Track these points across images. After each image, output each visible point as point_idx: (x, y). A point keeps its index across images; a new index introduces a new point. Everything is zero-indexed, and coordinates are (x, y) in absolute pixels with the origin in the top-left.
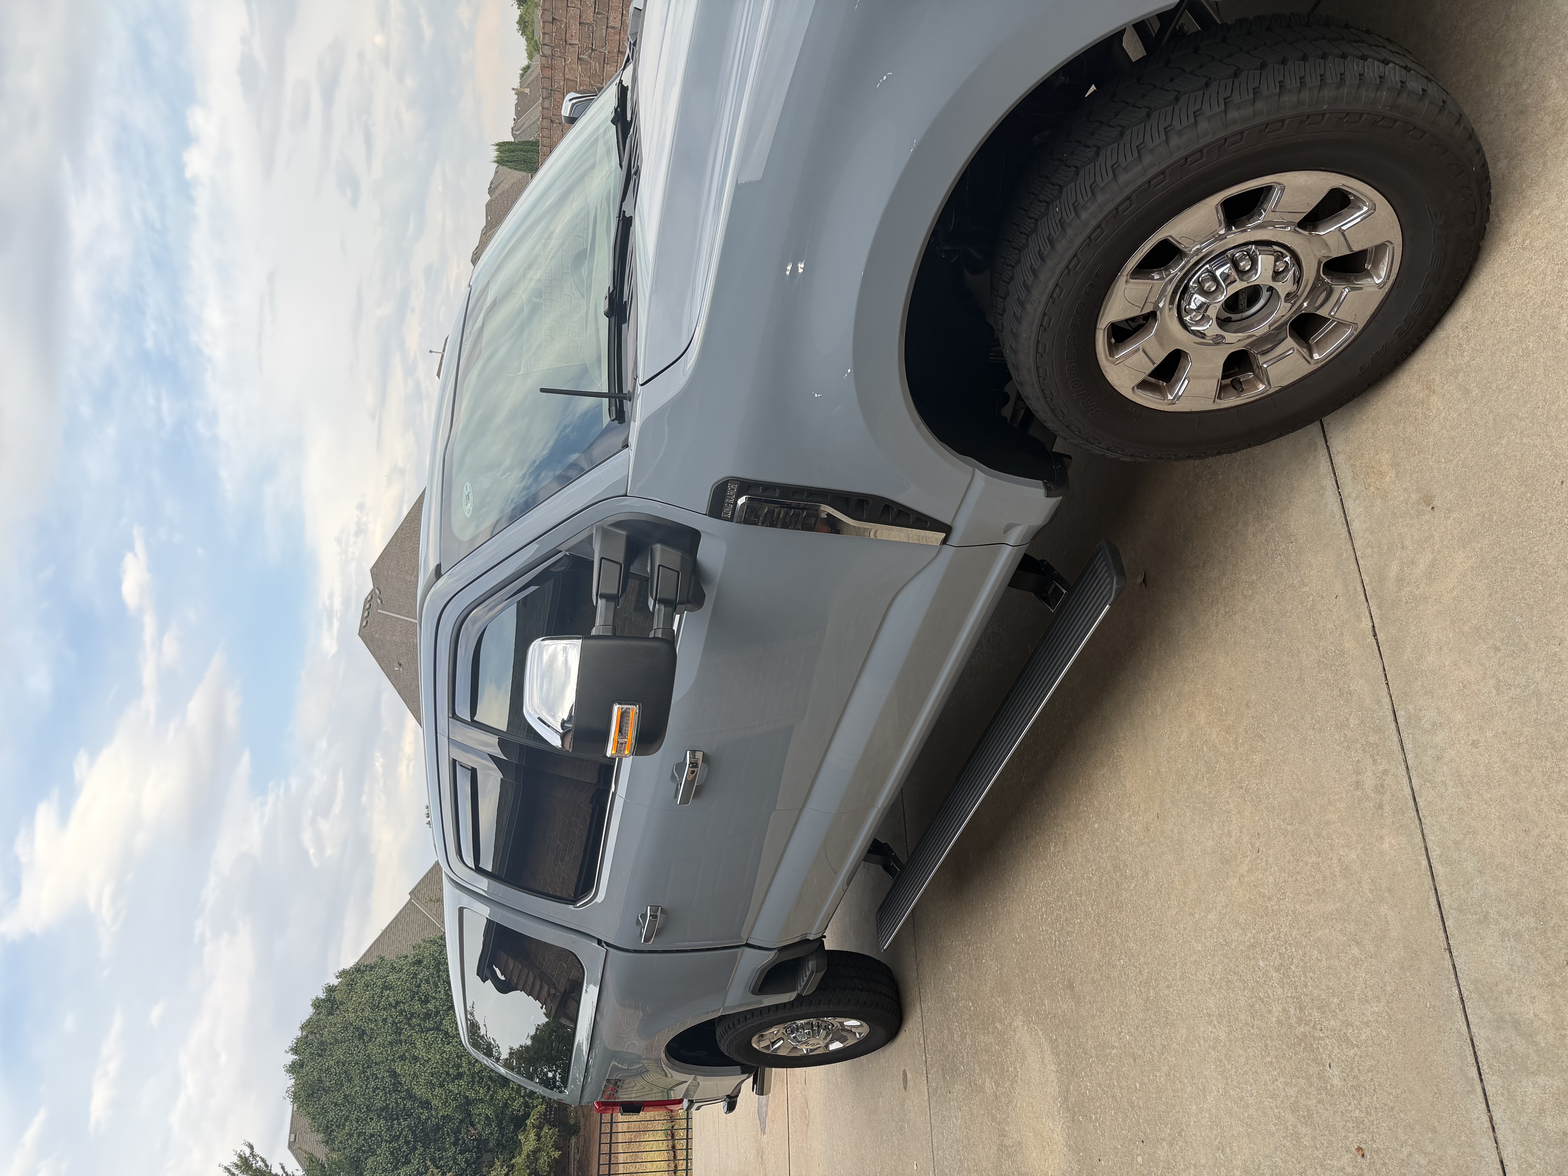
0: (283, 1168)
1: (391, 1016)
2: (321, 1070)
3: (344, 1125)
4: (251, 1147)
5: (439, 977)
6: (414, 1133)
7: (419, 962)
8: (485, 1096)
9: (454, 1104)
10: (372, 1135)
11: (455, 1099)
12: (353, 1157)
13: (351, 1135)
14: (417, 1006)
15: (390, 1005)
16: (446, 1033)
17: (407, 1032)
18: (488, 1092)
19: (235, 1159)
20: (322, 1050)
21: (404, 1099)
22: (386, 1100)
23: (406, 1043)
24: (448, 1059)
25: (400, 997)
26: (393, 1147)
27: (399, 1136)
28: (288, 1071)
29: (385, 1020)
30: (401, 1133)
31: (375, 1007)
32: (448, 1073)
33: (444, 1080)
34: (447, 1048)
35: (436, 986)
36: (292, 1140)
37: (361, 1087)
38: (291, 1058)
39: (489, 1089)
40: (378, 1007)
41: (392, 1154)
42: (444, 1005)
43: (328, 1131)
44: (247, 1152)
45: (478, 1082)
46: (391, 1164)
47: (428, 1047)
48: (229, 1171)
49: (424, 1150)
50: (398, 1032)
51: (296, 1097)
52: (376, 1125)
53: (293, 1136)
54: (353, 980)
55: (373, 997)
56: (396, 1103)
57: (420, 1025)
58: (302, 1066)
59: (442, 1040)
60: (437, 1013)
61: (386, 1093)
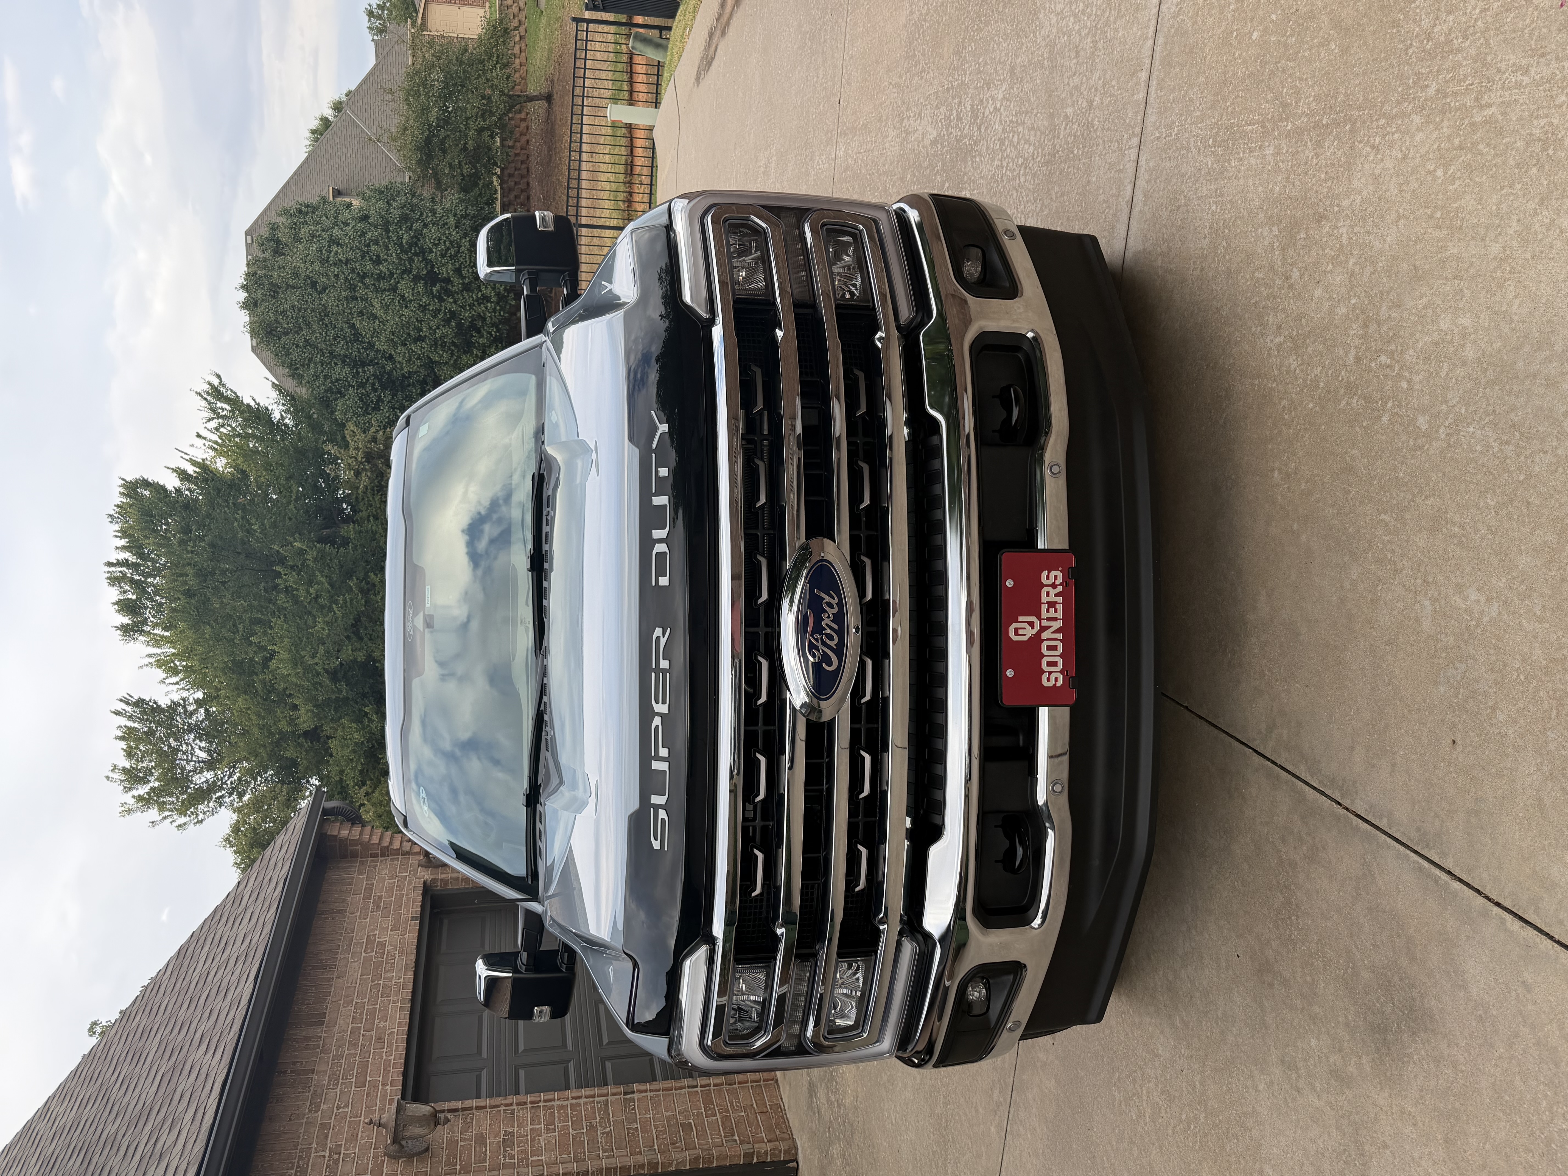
0: (254, 400)
1: (343, 273)
2: (277, 311)
3: (309, 365)
4: (219, 377)
5: (388, 238)
6: (380, 380)
7: (365, 218)
8: (450, 360)
9: (418, 363)
10: (337, 380)
11: (418, 358)
12: (323, 397)
13: (318, 377)
14: (369, 266)
15: (340, 260)
16: (403, 296)
17: (361, 292)
18: (452, 357)
19: (207, 387)
20: (274, 292)
21: (366, 349)
22: (348, 349)
23: (362, 300)
24: (408, 323)
25: (350, 255)
26: (362, 394)
27: (366, 383)
28: (242, 307)
29: (337, 276)
30: (367, 380)
31: (324, 261)
32: (409, 334)
33: (405, 340)
34: (406, 312)
35: (387, 248)
37: (321, 334)
38: (242, 295)
39: (452, 354)
40: (327, 261)
41: (361, 399)
42: (397, 269)
43: (295, 374)
44: (216, 382)
45: (441, 345)
46: (361, 408)
47: (386, 307)
48: (202, 396)
49: (393, 398)
50: (353, 288)
51: (253, 333)
52: (340, 371)
54: (295, 224)
55: (321, 251)
56: (359, 352)
57: (374, 284)
58: (255, 304)
59: (399, 302)
60: (392, 274)
61: (347, 343)
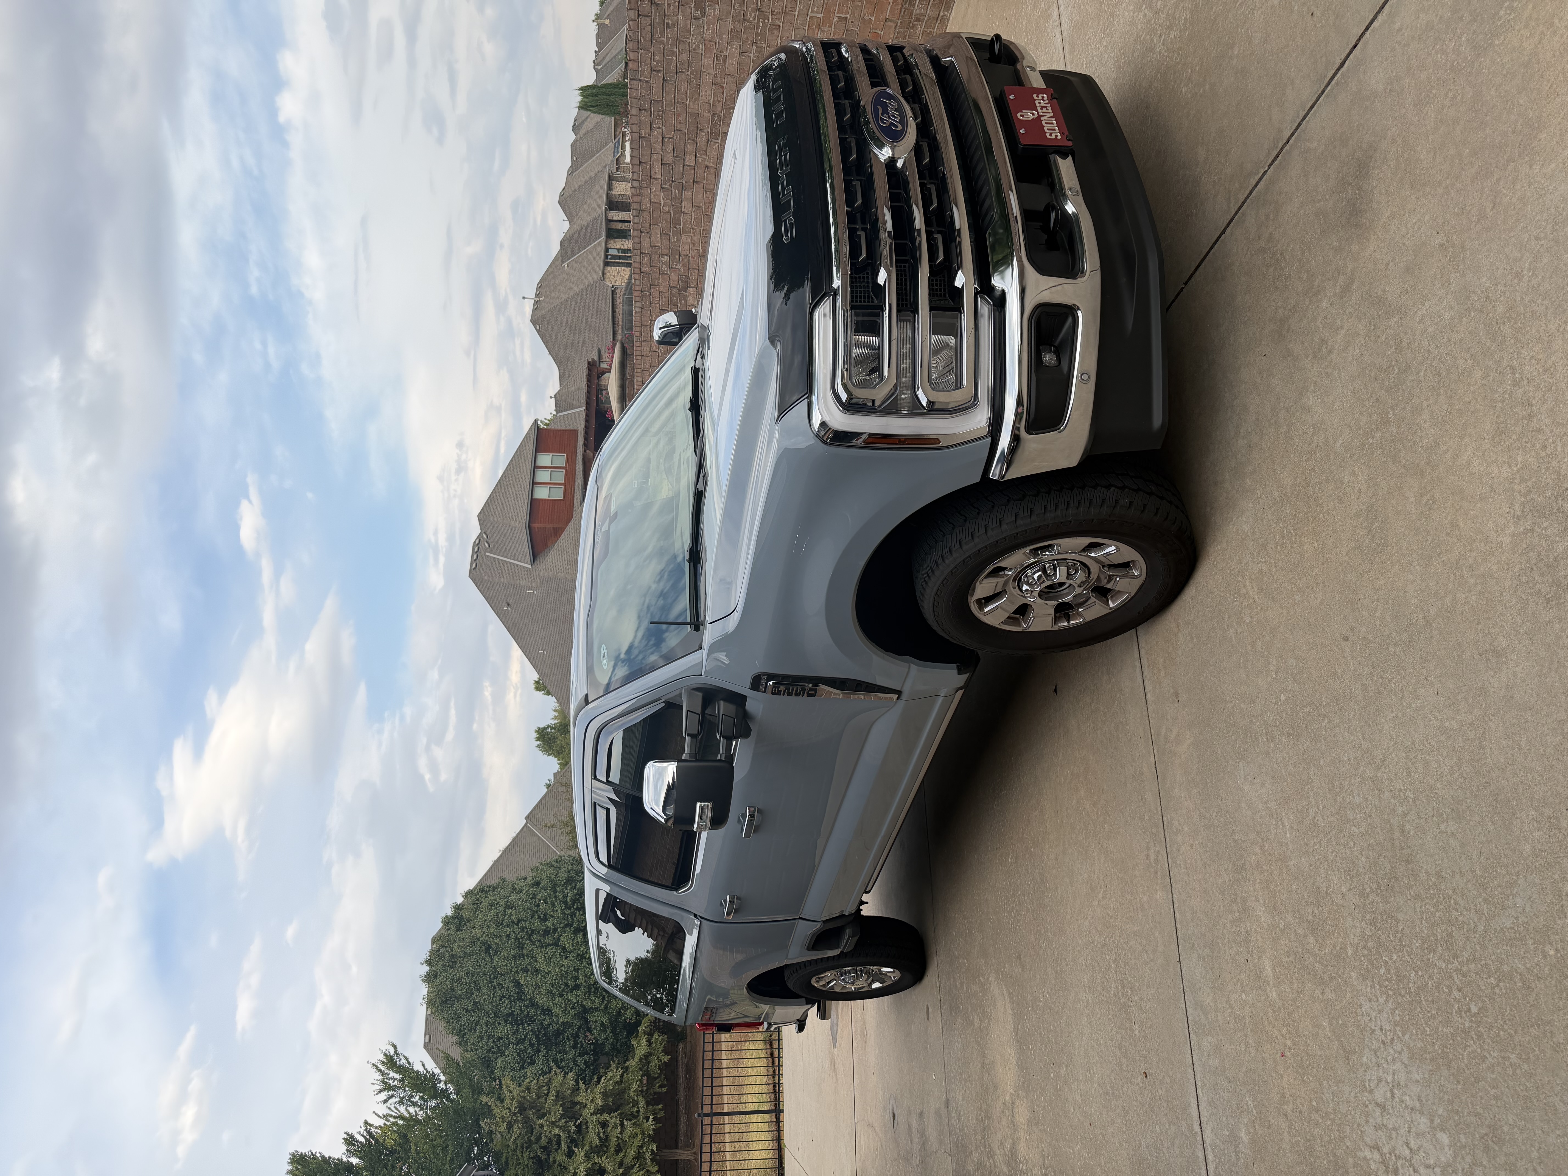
0: (423, 1065)
1: (514, 932)
2: (453, 980)
3: (475, 1030)
4: (395, 1047)
5: (556, 897)
6: (537, 1037)
7: (537, 884)
8: (601, 1005)
9: (573, 1012)
10: (500, 1038)
11: (573, 1008)
12: (485, 1057)
13: (482, 1038)
14: (537, 923)
15: (513, 922)
16: (564, 948)
17: (528, 947)
18: (603, 1002)
19: (382, 1057)
20: (453, 962)
21: (527, 1007)
22: (511, 1007)
23: (528, 957)
24: (566, 972)
25: (522, 915)
26: (521, 1050)
27: (524, 1040)
28: (423, 980)
29: (508, 936)
30: (526, 1036)
31: (499, 924)
32: (566, 985)
33: (563, 990)
34: (565, 962)
35: (553, 905)
36: (427, 1040)
37: (489, 996)
38: (426, 969)
39: (604, 999)
40: (502, 924)
41: (519, 1055)
42: (561, 923)
43: (462, 1035)
44: (392, 1052)
45: (594, 992)
46: (519, 1063)
47: (548, 960)
48: (377, 1068)
49: (547, 1052)
50: (521, 947)
51: (430, 1003)
52: (504, 1030)
53: (427, 1037)
54: (478, 900)
55: (497, 915)
56: (521, 1010)
57: (539, 941)
58: (436, 976)
59: (560, 954)
60: (555, 930)
61: (511, 1001)
